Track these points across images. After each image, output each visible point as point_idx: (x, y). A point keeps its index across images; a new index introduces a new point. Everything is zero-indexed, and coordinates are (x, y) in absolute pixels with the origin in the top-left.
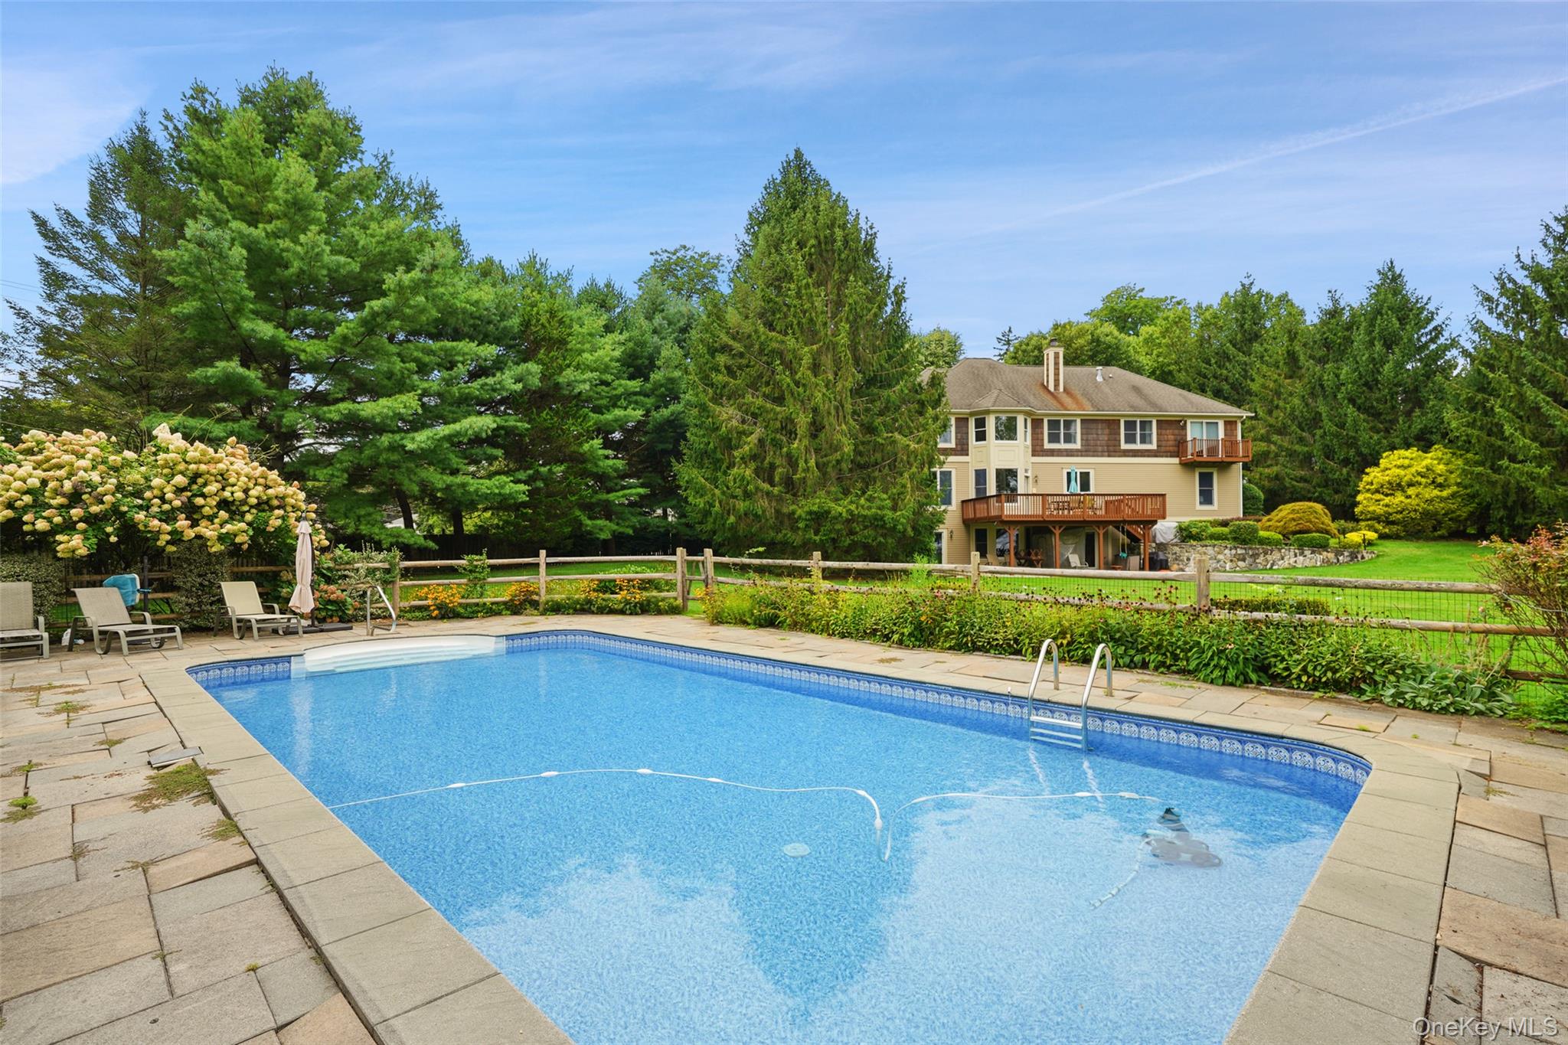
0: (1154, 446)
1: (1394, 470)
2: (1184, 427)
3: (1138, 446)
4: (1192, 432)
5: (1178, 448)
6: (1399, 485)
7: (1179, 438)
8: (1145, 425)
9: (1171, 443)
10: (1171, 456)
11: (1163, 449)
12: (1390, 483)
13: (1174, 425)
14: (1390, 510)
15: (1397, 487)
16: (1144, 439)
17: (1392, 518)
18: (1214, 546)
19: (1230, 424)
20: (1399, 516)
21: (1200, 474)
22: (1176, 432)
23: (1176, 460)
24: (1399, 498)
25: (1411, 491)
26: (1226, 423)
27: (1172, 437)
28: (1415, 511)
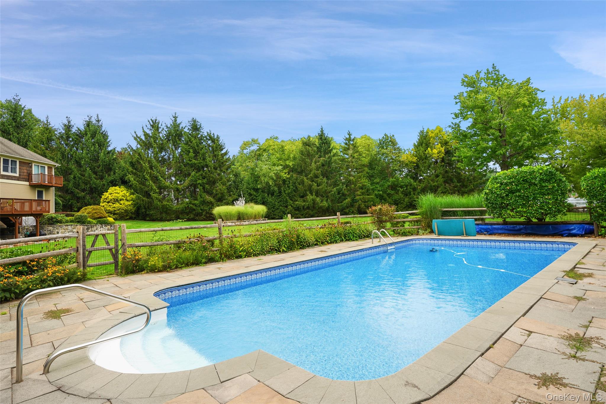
0: (17, 175)
1: (115, 194)
2: (31, 167)
3: (10, 174)
4: (35, 170)
5: (28, 177)
6: (117, 200)
7: (29, 172)
8: (14, 162)
9: (25, 174)
10: (25, 181)
11: (22, 177)
12: (114, 199)
13: (26, 164)
14: (115, 209)
15: (116, 200)
16: (13, 170)
17: (116, 212)
18: (72, 225)
19: (50, 168)
20: (118, 211)
21: (38, 191)
22: (28, 168)
23: (27, 183)
24: (117, 205)
25: (122, 202)
26: (49, 167)
27: (25, 171)
28: (123, 209)
